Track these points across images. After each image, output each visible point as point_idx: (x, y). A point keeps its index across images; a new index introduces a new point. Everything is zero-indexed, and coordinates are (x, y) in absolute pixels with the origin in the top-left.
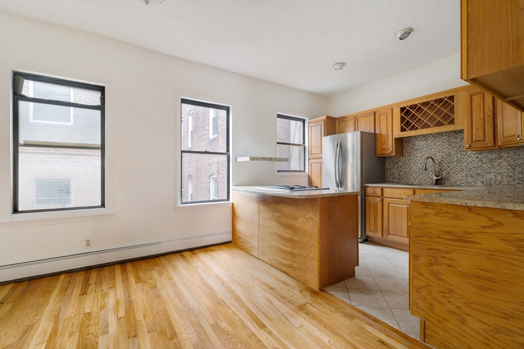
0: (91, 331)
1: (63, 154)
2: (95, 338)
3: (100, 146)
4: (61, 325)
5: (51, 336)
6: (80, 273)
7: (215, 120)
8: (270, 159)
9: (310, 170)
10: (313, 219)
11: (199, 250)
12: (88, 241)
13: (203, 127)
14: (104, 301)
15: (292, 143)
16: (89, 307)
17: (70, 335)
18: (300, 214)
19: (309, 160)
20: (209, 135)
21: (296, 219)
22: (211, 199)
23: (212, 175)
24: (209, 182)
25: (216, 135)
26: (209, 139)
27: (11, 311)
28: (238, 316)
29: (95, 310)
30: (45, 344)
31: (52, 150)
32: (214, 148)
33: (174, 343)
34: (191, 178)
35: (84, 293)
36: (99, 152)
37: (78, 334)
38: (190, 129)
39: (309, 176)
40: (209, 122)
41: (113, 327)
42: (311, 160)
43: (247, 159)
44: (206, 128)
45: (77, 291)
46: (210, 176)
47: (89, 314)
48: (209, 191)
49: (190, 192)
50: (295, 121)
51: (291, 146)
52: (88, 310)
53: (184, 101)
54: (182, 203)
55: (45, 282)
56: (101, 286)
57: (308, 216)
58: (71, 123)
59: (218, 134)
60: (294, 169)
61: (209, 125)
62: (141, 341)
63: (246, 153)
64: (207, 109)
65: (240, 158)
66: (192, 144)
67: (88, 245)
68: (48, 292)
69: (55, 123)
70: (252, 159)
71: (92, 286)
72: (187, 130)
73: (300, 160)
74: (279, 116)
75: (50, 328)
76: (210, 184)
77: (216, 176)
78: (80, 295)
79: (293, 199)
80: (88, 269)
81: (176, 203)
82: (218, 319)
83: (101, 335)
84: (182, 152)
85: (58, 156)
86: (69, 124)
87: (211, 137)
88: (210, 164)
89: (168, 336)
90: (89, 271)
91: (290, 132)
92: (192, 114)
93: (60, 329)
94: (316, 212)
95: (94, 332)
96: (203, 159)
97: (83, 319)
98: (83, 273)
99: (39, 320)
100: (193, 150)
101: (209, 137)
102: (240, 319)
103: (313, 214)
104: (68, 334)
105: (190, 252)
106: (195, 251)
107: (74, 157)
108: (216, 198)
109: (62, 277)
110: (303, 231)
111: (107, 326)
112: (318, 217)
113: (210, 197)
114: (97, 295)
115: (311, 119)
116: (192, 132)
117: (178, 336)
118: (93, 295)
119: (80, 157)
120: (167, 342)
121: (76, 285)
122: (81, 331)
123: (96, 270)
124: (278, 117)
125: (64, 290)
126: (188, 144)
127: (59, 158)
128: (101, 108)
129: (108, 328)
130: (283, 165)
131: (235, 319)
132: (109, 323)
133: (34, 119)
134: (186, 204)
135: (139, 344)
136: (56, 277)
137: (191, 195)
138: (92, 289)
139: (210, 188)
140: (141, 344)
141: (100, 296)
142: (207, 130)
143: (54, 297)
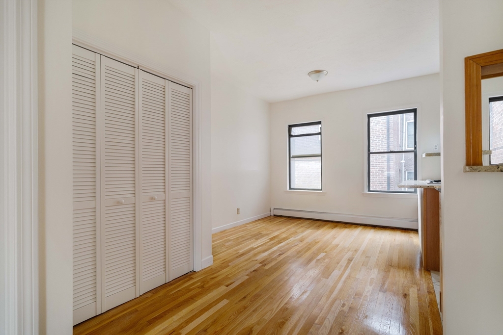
54: (370, 191)
63: (436, 148)
74: (491, 100)
84: (369, 153)
134: (373, 191)
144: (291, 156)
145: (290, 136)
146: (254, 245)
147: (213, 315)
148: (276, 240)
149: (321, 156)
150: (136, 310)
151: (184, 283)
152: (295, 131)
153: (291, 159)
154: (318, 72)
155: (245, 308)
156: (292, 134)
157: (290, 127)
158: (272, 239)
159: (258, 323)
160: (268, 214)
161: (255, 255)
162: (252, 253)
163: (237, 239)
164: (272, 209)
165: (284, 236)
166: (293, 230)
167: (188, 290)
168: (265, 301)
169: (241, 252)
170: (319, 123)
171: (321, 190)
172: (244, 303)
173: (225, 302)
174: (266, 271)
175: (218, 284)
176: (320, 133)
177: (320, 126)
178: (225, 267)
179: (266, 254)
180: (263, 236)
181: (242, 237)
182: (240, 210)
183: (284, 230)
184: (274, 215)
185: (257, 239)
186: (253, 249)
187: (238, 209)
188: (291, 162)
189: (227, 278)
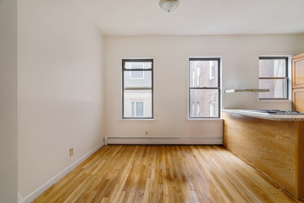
0: (144, 174)
1: (140, 92)
2: (146, 178)
3: (151, 88)
4: (134, 168)
5: (131, 171)
6: (144, 146)
7: (213, 67)
8: (252, 90)
9: (293, 98)
10: (291, 139)
11: (200, 146)
12: (147, 132)
13: (206, 73)
14: (151, 162)
15: (275, 77)
16: (145, 163)
17: (137, 173)
18: (277, 133)
19: (293, 89)
20: (209, 77)
21: (273, 136)
22: (211, 117)
23: (211, 102)
24: (210, 106)
25: (214, 77)
26: (209, 80)
27: (120, 156)
28: (220, 194)
29: (147, 165)
30: (129, 174)
31: (137, 91)
32: (213, 85)
33: (180, 195)
34: (199, 104)
35: (144, 156)
36: (151, 90)
37: (140, 174)
38: (198, 75)
39: (292, 103)
40: (209, 69)
41: (153, 175)
42: (295, 90)
43: (233, 91)
44: (207, 73)
45: (141, 154)
46: (210, 102)
47: (145, 166)
48: (210, 112)
49: (198, 111)
50: (279, 60)
51: (275, 80)
52: (144, 164)
53: (191, 59)
54: (190, 118)
55: (132, 147)
56: (151, 154)
57: (285, 135)
58: (143, 78)
59: (215, 76)
60: (278, 97)
61: (209, 71)
62: (164, 187)
63: (232, 87)
64: (208, 61)
65: (228, 90)
66: (199, 83)
67: (147, 134)
68: (132, 152)
69: (135, 79)
70: (236, 91)
71: (147, 154)
72: (196, 75)
73: (283, 90)
74: (261, 58)
75: (131, 167)
76: (210, 107)
77: (214, 103)
78: (143, 157)
79: (271, 120)
80: (147, 145)
81: (186, 117)
82: (207, 191)
83: (148, 177)
84: (190, 88)
85: (139, 93)
86: (142, 78)
87: (211, 78)
88: (210, 95)
89: (177, 190)
90: (147, 146)
91: (273, 69)
92: (199, 66)
93: (134, 169)
94: (294, 133)
95: (145, 175)
96: (206, 92)
97: (142, 168)
98: (145, 146)
99: (128, 163)
100: (200, 87)
101: (209, 78)
102: (221, 196)
103: (290, 134)
104: (136, 172)
105: (194, 146)
106: (198, 147)
107: (144, 93)
108: (214, 116)
109: (137, 146)
110: (281, 146)
111: (151, 174)
112: (296, 137)
113: (210, 115)
114: (149, 158)
115: (295, 56)
116: (199, 76)
117: (182, 192)
118: (147, 158)
119: (146, 93)
120: (176, 193)
121: (142, 152)
122: (141, 173)
123: (150, 146)
124: (259, 59)
125: (137, 153)
126: (197, 83)
127: (139, 94)
128: (152, 70)
129: (151, 175)
130: (266, 95)
131: (218, 195)
132: (152, 173)
133: (131, 78)
134: (192, 118)
135: (163, 188)
136: (135, 146)
137: (199, 113)
138: (147, 155)
139: (210, 110)
140: (164, 188)
141: (149, 159)
142: (208, 74)
143: (133, 155)
144: (125, 88)
145: (124, 69)
152: (128, 65)
153: (125, 91)
156: (126, 67)
157: (124, 61)
164: (106, 138)
170: (151, 60)
171: (152, 118)
177: (151, 63)
182: (74, 151)
184: (108, 145)
187: (71, 150)
188: (125, 93)
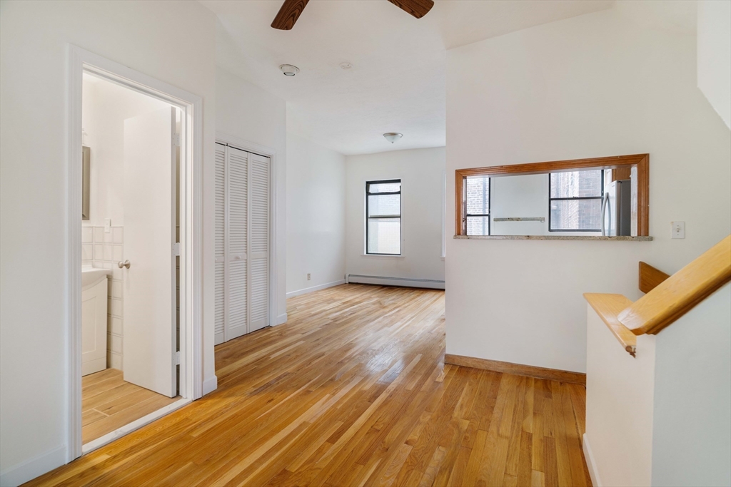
144: (369, 216)
145: (368, 194)
146: (326, 308)
147: (293, 349)
148: (349, 304)
149: (400, 217)
150: (228, 349)
151: (263, 333)
152: (373, 188)
153: (369, 219)
154: (393, 134)
155: (319, 344)
156: (371, 191)
157: (368, 183)
158: (344, 303)
159: (329, 351)
160: (342, 281)
161: (327, 315)
162: (324, 313)
163: (308, 303)
164: (347, 275)
165: (357, 300)
166: (368, 295)
167: (268, 337)
168: (335, 341)
169: (313, 313)
170: (399, 181)
171: (400, 254)
172: (317, 342)
173: (302, 342)
174: (337, 324)
175: (295, 333)
176: (399, 193)
177: (399, 184)
178: (299, 323)
179: (338, 314)
180: (335, 301)
181: (314, 302)
182: (311, 276)
183: (357, 296)
184: (349, 283)
185: (330, 303)
186: (325, 311)
187: (309, 275)
188: (369, 223)
189: (302, 329)
